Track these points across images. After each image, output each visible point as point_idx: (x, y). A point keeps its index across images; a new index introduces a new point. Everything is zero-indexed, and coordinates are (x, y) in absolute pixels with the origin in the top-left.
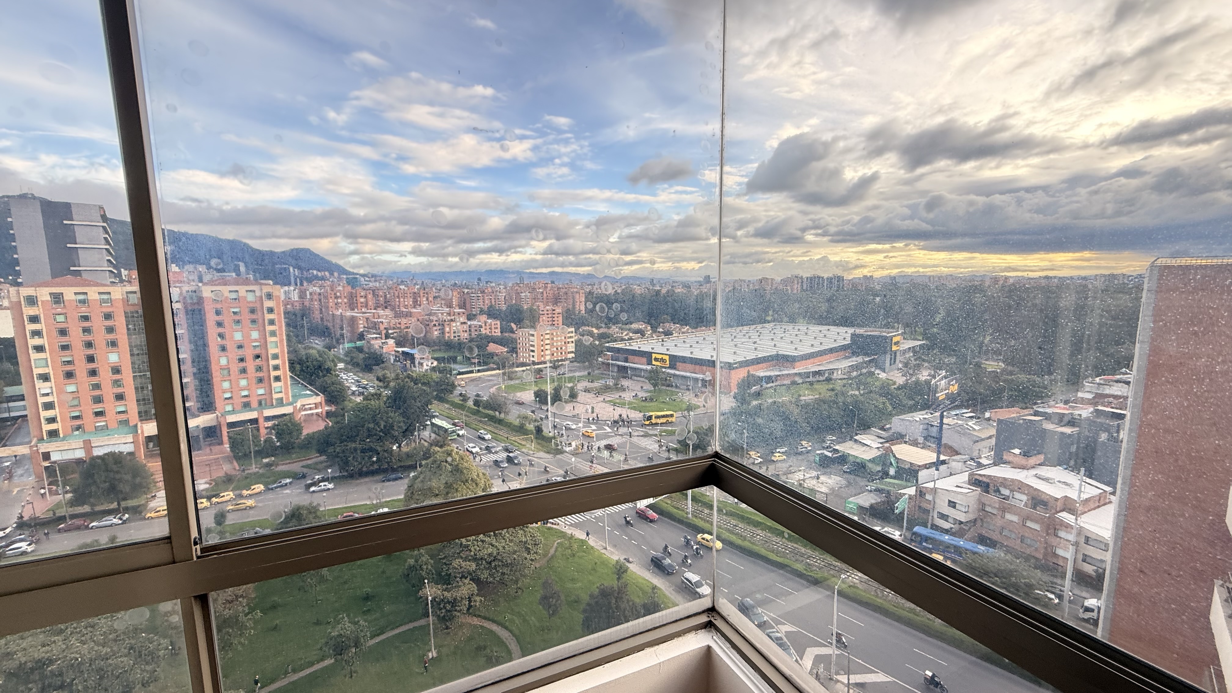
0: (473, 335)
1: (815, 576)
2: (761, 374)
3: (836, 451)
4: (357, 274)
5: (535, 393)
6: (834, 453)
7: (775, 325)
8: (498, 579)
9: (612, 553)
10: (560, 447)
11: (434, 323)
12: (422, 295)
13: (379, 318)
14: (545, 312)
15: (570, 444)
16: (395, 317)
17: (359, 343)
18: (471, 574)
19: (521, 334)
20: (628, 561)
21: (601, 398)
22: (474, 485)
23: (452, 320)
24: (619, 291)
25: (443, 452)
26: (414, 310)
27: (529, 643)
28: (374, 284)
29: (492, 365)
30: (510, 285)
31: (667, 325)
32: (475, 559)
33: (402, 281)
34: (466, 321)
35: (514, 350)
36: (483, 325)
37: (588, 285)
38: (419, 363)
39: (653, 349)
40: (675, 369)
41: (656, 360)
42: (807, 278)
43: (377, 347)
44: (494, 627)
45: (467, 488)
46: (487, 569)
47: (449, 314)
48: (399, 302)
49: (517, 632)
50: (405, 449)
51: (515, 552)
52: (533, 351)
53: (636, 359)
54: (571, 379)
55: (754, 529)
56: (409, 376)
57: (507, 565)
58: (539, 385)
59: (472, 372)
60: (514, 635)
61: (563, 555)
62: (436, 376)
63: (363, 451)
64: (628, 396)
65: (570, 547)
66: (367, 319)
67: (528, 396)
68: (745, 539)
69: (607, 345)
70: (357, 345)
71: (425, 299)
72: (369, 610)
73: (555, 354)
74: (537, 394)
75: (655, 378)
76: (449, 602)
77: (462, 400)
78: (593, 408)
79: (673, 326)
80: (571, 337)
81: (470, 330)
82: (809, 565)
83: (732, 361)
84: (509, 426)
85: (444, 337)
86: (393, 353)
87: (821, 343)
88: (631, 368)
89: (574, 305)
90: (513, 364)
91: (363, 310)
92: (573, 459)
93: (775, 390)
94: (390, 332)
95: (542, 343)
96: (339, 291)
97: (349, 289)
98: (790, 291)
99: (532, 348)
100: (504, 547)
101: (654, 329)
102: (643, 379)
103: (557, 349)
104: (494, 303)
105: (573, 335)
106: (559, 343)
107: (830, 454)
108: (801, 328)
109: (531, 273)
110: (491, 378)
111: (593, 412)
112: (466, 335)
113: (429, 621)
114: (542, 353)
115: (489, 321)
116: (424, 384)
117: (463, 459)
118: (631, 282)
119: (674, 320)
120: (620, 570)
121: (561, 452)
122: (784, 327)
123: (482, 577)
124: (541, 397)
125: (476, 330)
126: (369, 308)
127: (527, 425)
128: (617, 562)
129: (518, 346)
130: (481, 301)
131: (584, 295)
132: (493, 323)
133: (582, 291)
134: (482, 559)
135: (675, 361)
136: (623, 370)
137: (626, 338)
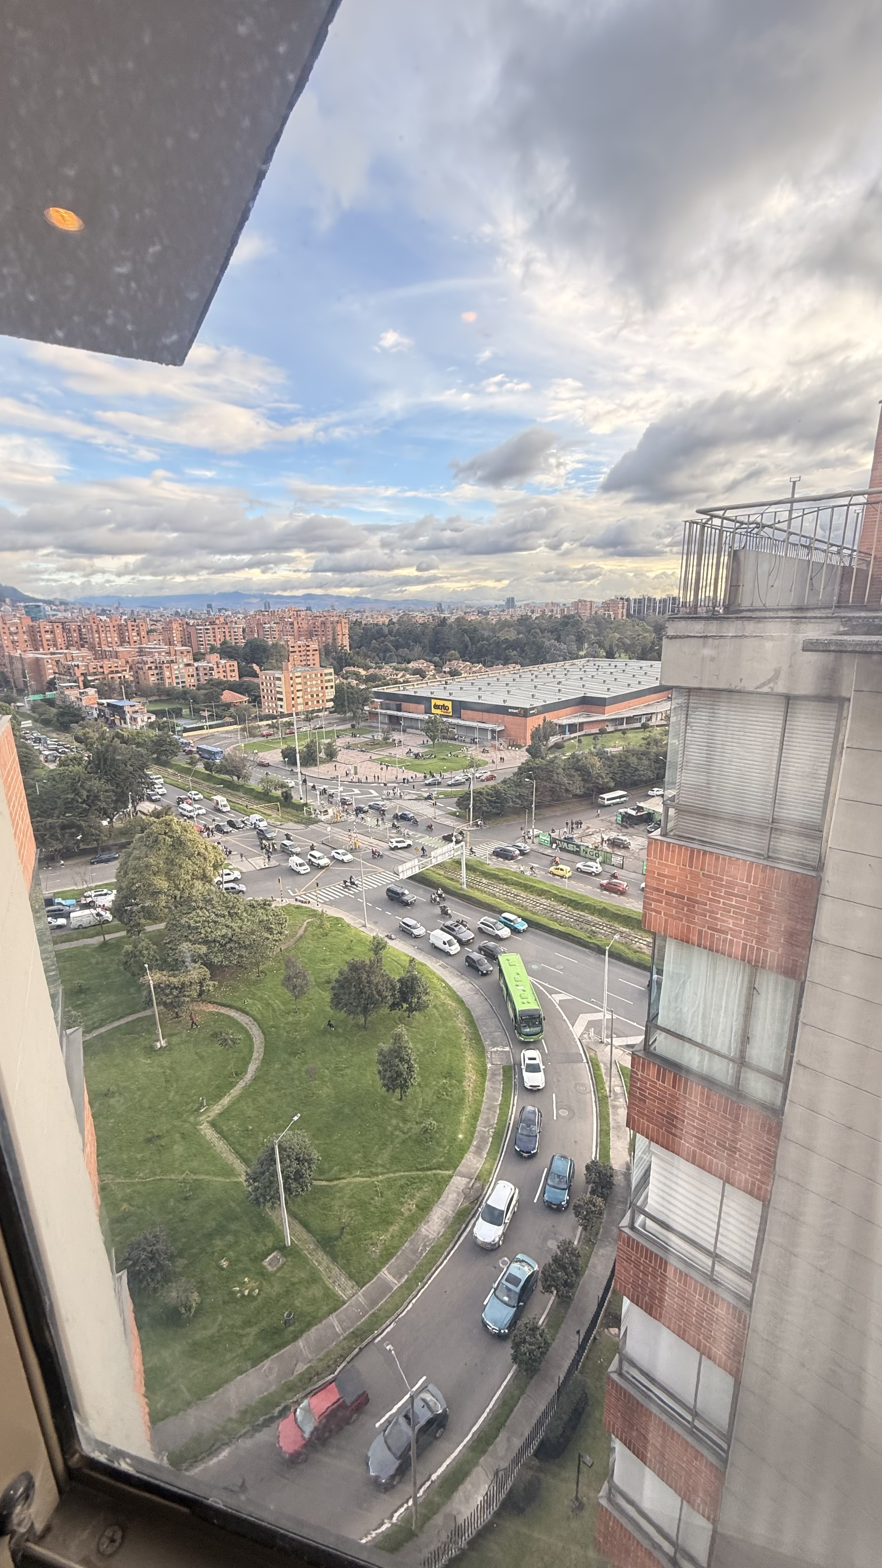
0: (203, 682)
1: (598, 943)
2: (565, 721)
3: (640, 809)
4: (40, 601)
5: (282, 752)
6: (639, 811)
7: (588, 661)
8: (235, 962)
9: (372, 930)
10: (313, 816)
11: (150, 665)
12: (130, 628)
13: (73, 660)
14: (297, 649)
15: (326, 811)
16: (95, 659)
17: (49, 695)
18: (202, 958)
19: (264, 677)
20: (391, 938)
21: (367, 756)
22: (202, 859)
23: (172, 662)
24: (395, 620)
25: (160, 823)
26: (121, 649)
27: (272, 1026)
28: (65, 614)
29: (228, 719)
30: (252, 613)
31: (454, 662)
32: (206, 942)
33: (103, 610)
34: (192, 662)
35: (256, 700)
36: (215, 667)
37: (357, 612)
38: (131, 718)
39: (432, 693)
40: (460, 717)
41: (436, 707)
42: (635, 600)
43: (73, 698)
44: (233, 1013)
45: (194, 863)
46: (221, 952)
47: (169, 653)
48: (99, 638)
49: (259, 1017)
50: (118, 824)
51: (253, 932)
52: (281, 700)
53: (412, 706)
54: (329, 734)
55: (538, 898)
56: (117, 735)
57: (245, 948)
58: (289, 743)
59: (202, 728)
60: (255, 1020)
61: (313, 935)
62: (155, 733)
63: (63, 827)
64: (399, 753)
65: (320, 926)
66: (57, 662)
67: (274, 756)
68: (526, 909)
69: (375, 689)
70: (48, 697)
71: (135, 634)
72: (84, 1003)
73: (310, 703)
74: (285, 754)
75: (432, 729)
76: (176, 988)
77: (190, 764)
78: (356, 768)
79: (462, 664)
80: (329, 681)
81: (198, 675)
82: (594, 932)
83: (528, 707)
84: (250, 792)
85: (164, 684)
86: (96, 706)
87: (639, 682)
88: (405, 718)
89: (334, 639)
90: (256, 716)
91: (52, 650)
92: (329, 829)
93: (580, 741)
94: (89, 678)
95: (292, 689)
96: (14, 624)
97: (28, 621)
98: (612, 617)
99: (279, 696)
100: (241, 928)
101: (438, 667)
102: (418, 732)
103: (312, 696)
104: (228, 638)
105: (332, 677)
106: (315, 689)
107: (634, 813)
108: (618, 664)
109: (279, 597)
110: (227, 735)
111: (356, 773)
112: (193, 681)
113: (154, 1012)
114: (293, 702)
115: (223, 661)
116: (138, 745)
117: (186, 831)
118: (413, 607)
119: (463, 657)
120: (378, 946)
121: (317, 821)
122: (597, 663)
123: (216, 960)
124: (289, 756)
125: (206, 674)
126: (59, 647)
127: (273, 791)
128: (374, 938)
129: (262, 694)
130: (211, 635)
131: (347, 625)
132: (228, 665)
133: (344, 621)
134: (214, 941)
135: (459, 707)
136: (394, 721)
137: (401, 680)
